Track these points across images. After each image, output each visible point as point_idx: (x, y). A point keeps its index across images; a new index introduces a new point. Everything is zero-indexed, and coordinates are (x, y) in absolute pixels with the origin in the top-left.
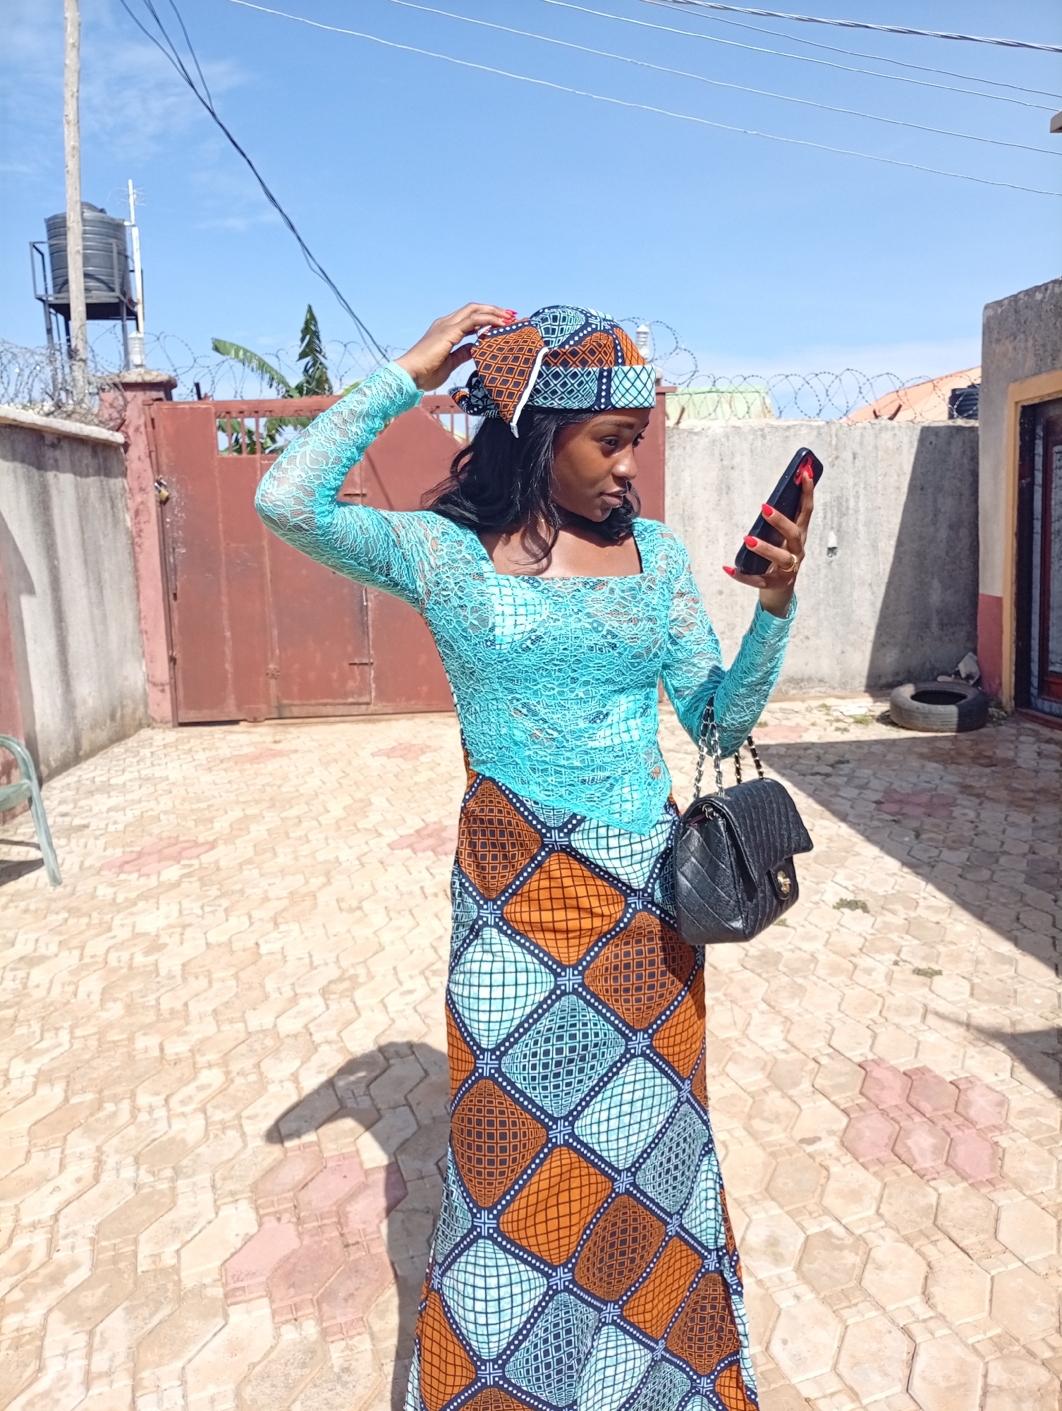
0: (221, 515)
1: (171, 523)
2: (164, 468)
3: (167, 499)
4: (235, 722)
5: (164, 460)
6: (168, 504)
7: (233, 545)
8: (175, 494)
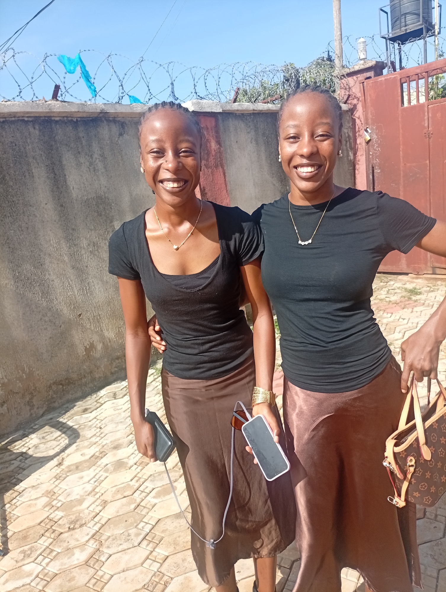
0: (401, 147)
1: (372, 154)
2: (370, 121)
3: (370, 140)
4: (407, 274)
5: (370, 116)
6: (370, 143)
7: (408, 165)
8: (375, 136)
